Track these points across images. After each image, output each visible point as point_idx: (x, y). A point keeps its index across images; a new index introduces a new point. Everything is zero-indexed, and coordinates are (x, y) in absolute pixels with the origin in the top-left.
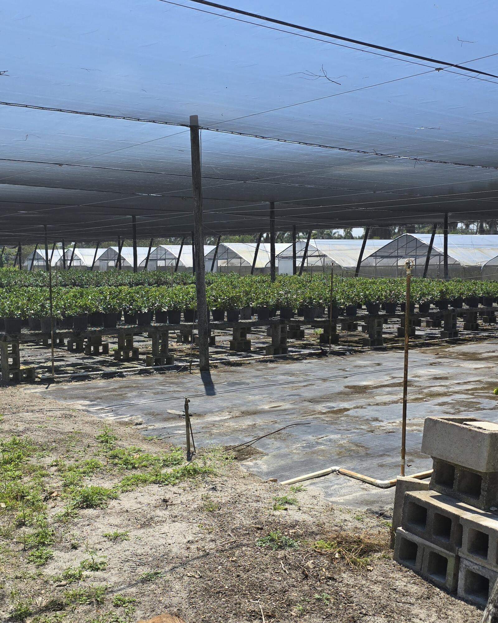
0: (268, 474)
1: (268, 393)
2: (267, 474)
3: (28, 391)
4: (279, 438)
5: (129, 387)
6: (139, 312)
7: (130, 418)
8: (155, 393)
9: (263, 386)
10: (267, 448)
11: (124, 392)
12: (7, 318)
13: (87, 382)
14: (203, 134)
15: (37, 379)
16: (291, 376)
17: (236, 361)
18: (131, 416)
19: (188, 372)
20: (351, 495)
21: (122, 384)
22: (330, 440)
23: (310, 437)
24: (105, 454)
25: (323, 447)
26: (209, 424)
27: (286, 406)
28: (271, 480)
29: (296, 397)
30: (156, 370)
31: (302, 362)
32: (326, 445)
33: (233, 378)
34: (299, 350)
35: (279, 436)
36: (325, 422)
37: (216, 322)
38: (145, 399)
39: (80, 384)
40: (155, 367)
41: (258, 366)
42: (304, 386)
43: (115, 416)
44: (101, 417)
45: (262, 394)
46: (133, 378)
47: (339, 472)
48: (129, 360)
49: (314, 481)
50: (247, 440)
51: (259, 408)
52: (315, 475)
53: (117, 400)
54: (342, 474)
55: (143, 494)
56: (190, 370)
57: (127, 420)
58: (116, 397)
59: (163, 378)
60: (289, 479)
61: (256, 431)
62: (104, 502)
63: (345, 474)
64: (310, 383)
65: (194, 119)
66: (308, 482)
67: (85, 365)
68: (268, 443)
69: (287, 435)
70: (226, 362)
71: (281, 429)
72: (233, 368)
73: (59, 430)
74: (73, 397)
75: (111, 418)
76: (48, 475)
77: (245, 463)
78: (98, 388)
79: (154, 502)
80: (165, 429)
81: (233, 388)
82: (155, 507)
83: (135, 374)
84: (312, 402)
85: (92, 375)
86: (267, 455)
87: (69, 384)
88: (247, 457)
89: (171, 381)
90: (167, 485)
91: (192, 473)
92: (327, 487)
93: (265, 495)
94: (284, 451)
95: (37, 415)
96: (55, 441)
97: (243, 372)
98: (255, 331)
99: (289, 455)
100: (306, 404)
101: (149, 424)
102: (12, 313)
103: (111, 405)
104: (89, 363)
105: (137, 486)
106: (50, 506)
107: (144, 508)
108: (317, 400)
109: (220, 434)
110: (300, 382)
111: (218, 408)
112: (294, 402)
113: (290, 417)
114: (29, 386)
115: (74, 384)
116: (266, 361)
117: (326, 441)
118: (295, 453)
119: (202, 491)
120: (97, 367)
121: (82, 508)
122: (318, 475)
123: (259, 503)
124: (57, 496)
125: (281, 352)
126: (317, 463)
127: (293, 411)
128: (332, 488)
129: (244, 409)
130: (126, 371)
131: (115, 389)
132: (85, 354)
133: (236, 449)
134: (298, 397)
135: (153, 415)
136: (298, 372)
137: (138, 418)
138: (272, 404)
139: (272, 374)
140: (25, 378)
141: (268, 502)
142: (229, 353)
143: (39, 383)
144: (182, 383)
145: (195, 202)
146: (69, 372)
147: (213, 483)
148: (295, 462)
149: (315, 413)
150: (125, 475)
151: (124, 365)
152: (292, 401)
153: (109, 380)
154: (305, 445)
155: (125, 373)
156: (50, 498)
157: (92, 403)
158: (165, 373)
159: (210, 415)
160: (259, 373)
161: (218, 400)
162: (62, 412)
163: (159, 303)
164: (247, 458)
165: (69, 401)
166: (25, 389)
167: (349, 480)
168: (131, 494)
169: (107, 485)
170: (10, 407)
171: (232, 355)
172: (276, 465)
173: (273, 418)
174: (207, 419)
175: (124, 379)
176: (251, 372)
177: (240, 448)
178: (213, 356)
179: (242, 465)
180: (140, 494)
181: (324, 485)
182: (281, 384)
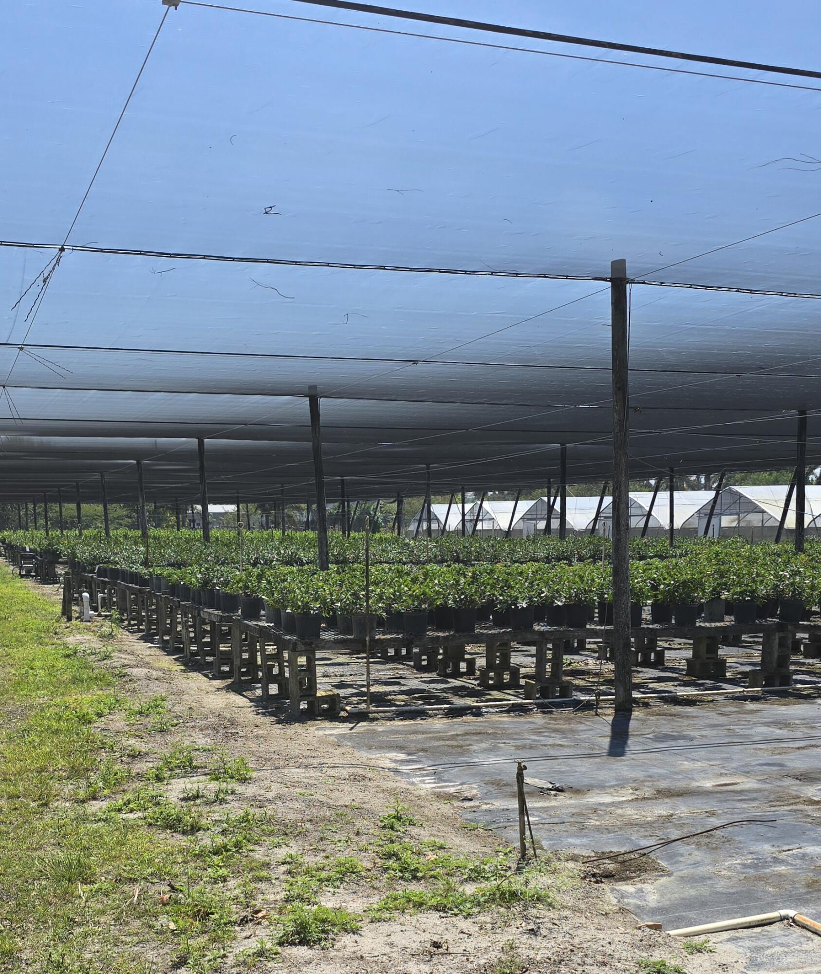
0: (654, 911)
1: (723, 758)
2: (652, 913)
3: (321, 733)
4: (707, 844)
5: (479, 733)
6: (513, 607)
7: (459, 787)
8: (517, 747)
9: (719, 745)
10: (676, 862)
11: (468, 742)
12: (299, 614)
13: (419, 721)
14: (634, 291)
15: (343, 714)
16: (780, 729)
17: (688, 696)
18: (462, 784)
19: (592, 712)
20: (801, 970)
21: (471, 728)
22: (804, 857)
23: (767, 848)
24: (378, 849)
25: (783, 868)
26: (588, 808)
27: (748, 783)
28: (648, 926)
29: (774, 768)
30: (539, 706)
31: (813, 703)
32: (792, 865)
33: (669, 726)
34: (817, 680)
35: (707, 840)
36: (809, 820)
37: (655, 626)
38: (497, 756)
39: (404, 725)
40: (538, 701)
41: (725, 706)
42: (799, 748)
43: (435, 783)
44: (413, 784)
45: (709, 760)
46: (496, 718)
47: (794, 921)
48: (500, 686)
49: (737, 935)
50: (644, 843)
51: (695, 784)
52: (742, 924)
53: (451, 754)
54: (799, 926)
55: (404, 928)
56: (597, 708)
57: (452, 790)
58: (451, 750)
59: (544, 721)
60: (691, 925)
61: (667, 828)
62: (331, 936)
63: (804, 927)
64: (813, 742)
65: (619, 266)
66: (725, 935)
67: (429, 692)
68: (681, 852)
69: (724, 840)
70: (669, 697)
71: (716, 829)
72: (679, 709)
73: (329, 801)
74: (382, 747)
75: (427, 786)
76: (268, 880)
77: (617, 888)
78: (430, 733)
79: (415, 946)
80: (507, 812)
81: (661, 746)
82: (413, 955)
83: (501, 712)
84: (800, 780)
85: (430, 709)
86: (670, 875)
87: (388, 723)
88: (634, 875)
89: (556, 726)
90: (456, 915)
91: (509, 898)
92: (758, 949)
93: (625, 953)
94: (705, 870)
95: (312, 773)
96: (311, 820)
97: (694, 717)
98: (750, 642)
99: (710, 878)
100: (788, 782)
101: (485, 801)
102: (306, 605)
103: (437, 763)
104: (437, 690)
105: (403, 912)
106: (244, 934)
107: (394, 955)
108: (813, 776)
109: (598, 829)
110: (794, 739)
111: (617, 780)
112: (765, 777)
113: (745, 806)
114: (327, 724)
115: (398, 723)
116: (744, 698)
117: (796, 857)
118: (724, 877)
119: (513, 933)
120: (445, 698)
121: (293, 944)
122: (750, 923)
123: (604, 968)
124: (263, 917)
125: (777, 682)
126: (758, 899)
127: (755, 795)
128: (768, 952)
129: (663, 784)
130: (487, 707)
131: (457, 735)
132: (438, 675)
133: (620, 859)
134: (778, 768)
135: (498, 785)
136: (797, 722)
137: (473, 788)
138: (722, 778)
139: (746, 723)
140: (324, 710)
141: (623, 967)
142: (682, 681)
143: (343, 720)
144: (573, 731)
145: (615, 414)
146: (398, 703)
147: (538, 921)
148: (717, 893)
149: (798, 800)
150: (395, 889)
151: (490, 695)
152: (762, 775)
153: (454, 720)
154: (749, 861)
155: (484, 710)
156: (251, 920)
157: (410, 757)
158: (551, 712)
159: (598, 792)
160: (722, 719)
161: (624, 765)
162: (352, 770)
163: (548, 592)
164: (633, 878)
165: (374, 753)
166: (317, 729)
167: (809, 939)
168: (385, 927)
169: (355, 905)
170: (278, 757)
171: (686, 684)
172: (676, 895)
173: (711, 805)
174: (588, 800)
175: (480, 719)
176: (707, 717)
177: (626, 857)
178: (651, 685)
179: (613, 890)
180: (399, 928)
181: (754, 944)
182: (755, 742)
